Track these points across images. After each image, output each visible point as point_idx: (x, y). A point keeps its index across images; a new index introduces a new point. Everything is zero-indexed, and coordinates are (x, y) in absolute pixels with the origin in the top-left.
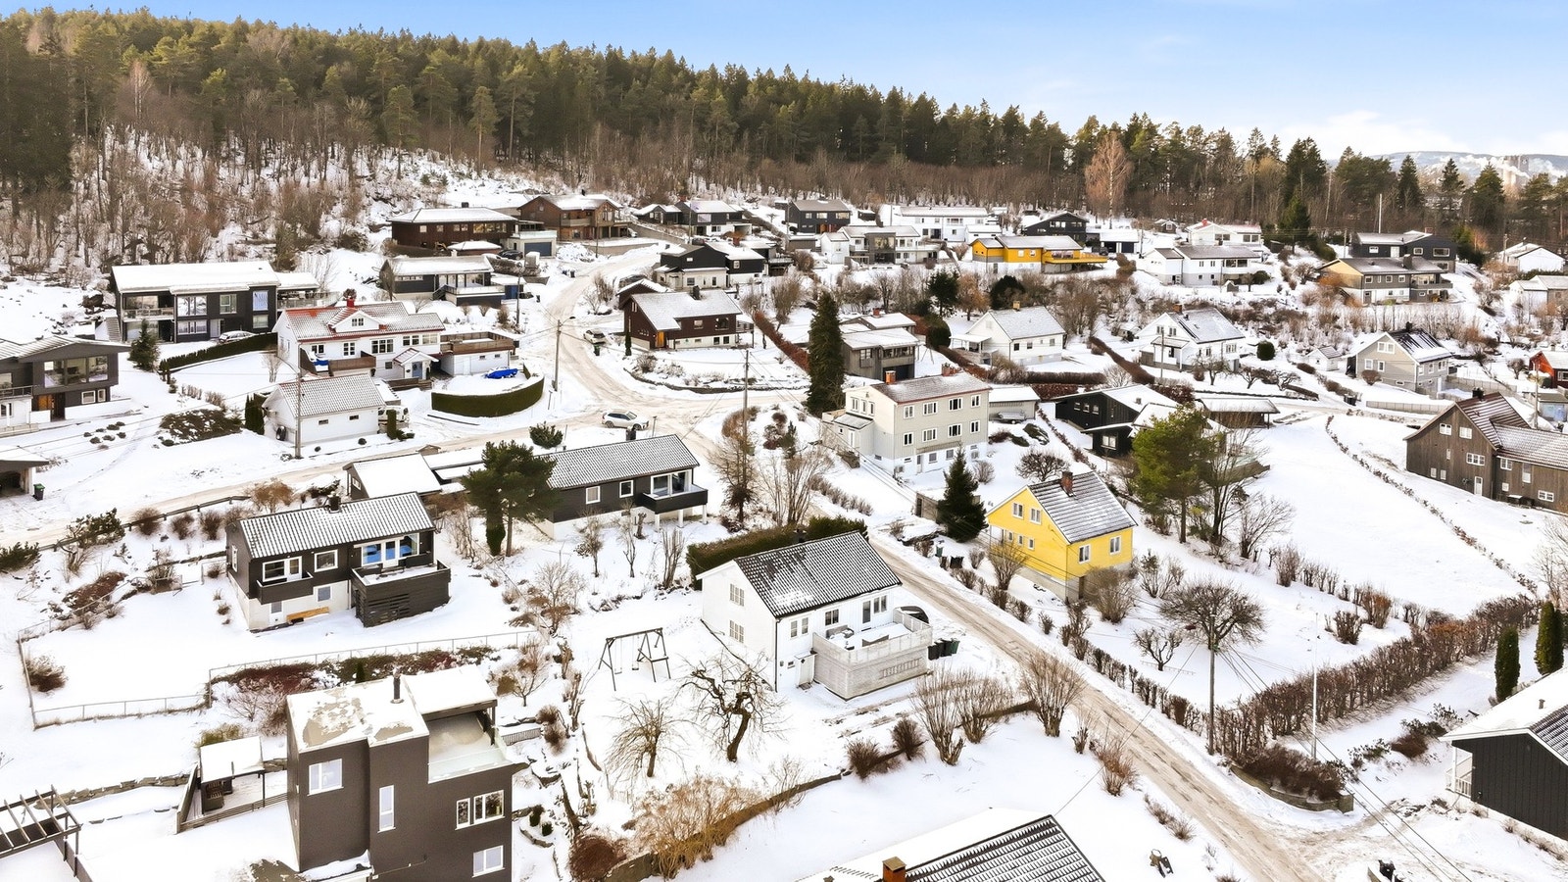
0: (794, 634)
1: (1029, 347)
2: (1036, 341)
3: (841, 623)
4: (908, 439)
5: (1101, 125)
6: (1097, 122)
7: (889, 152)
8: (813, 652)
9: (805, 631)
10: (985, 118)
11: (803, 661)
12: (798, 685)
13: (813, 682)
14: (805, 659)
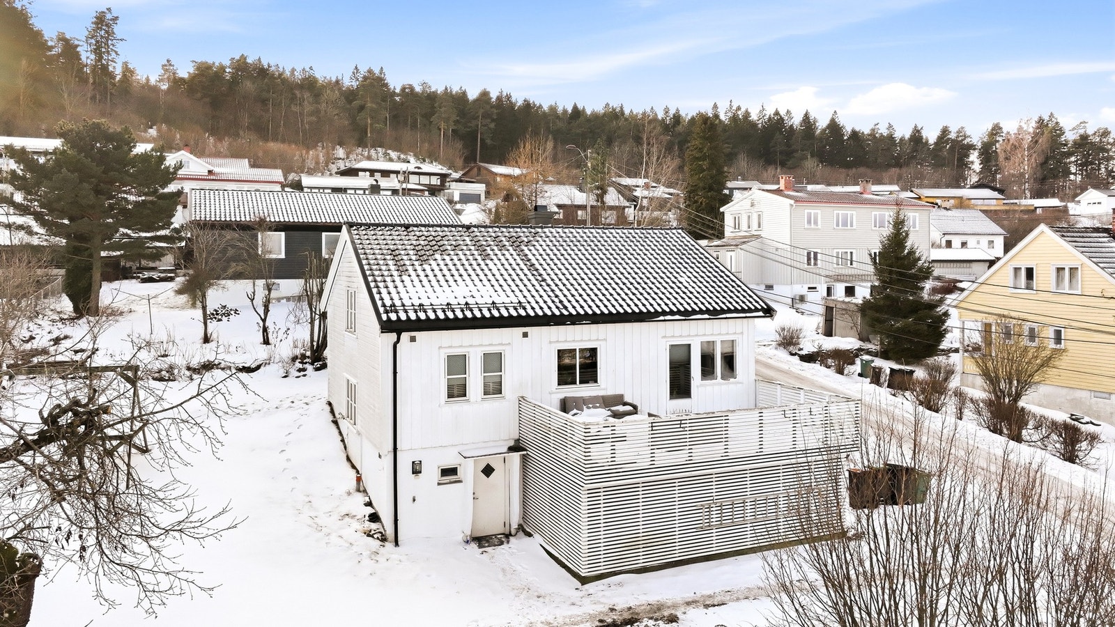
0: (457, 391)
1: (964, 244)
2: (971, 241)
3: (606, 384)
4: (812, 258)
5: (1005, 130)
6: (1001, 128)
7: (804, 158)
8: (516, 448)
9: (494, 389)
10: (891, 138)
11: (488, 471)
12: (469, 533)
13: (513, 532)
14: (493, 465)
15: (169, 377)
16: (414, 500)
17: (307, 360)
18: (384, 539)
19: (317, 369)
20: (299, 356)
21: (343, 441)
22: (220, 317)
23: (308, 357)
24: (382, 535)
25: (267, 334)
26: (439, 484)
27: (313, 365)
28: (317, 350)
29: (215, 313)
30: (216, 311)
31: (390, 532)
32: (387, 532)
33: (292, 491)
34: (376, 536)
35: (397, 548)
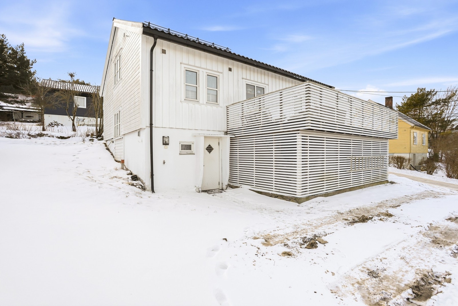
11: (210, 149)
12: (200, 186)
13: (224, 187)
14: (212, 146)
15: (16, 137)
16: (164, 163)
17: (94, 136)
18: (144, 189)
19: (99, 140)
20: (90, 135)
21: (112, 155)
22: (53, 125)
23: (95, 135)
24: (142, 187)
25: (75, 127)
26: (180, 154)
27: (97, 138)
28: (99, 132)
29: (51, 124)
30: (51, 123)
31: (148, 184)
32: (146, 184)
33: (76, 168)
34: (138, 186)
35: (154, 194)
